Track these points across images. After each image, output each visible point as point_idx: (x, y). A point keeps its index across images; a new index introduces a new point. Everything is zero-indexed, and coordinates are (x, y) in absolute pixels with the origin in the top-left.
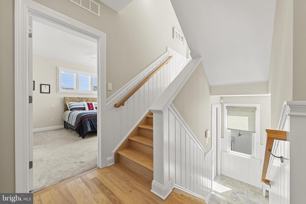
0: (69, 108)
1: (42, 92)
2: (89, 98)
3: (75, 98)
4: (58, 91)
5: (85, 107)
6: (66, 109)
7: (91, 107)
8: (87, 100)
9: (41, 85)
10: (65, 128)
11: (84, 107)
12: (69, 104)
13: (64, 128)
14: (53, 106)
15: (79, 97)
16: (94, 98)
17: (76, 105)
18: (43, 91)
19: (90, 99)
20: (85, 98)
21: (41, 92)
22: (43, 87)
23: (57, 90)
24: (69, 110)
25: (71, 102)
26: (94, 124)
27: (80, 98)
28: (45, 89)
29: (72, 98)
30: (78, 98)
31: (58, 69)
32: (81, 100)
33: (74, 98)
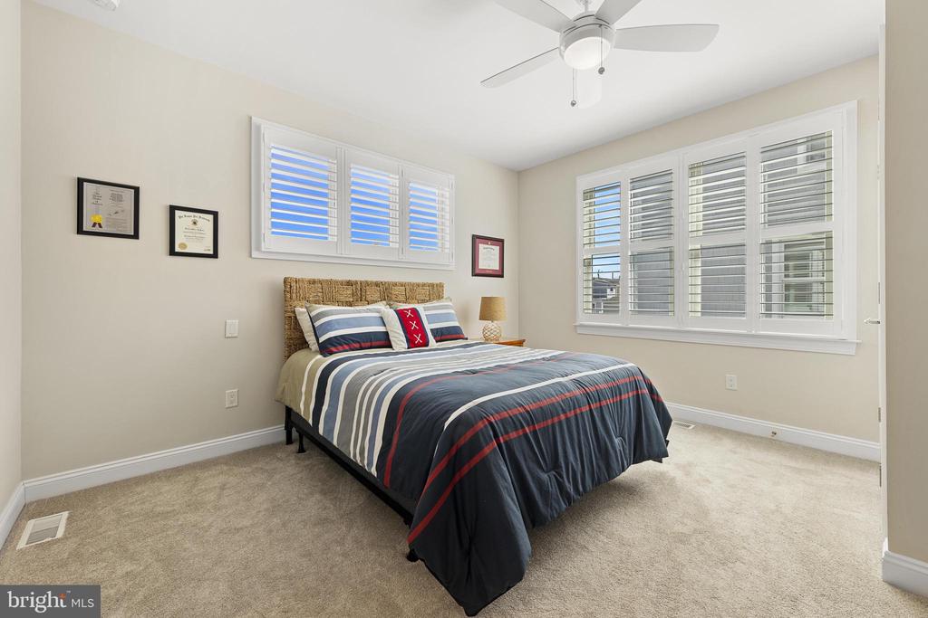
0: (310, 338)
1: (177, 249)
2: (395, 284)
3: (336, 282)
4: (258, 249)
5: (389, 329)
6: (296, 342)
7: (416, 332)
8: (386, 292)
9: (173, 209)
10: (289, 441)
11: (382, 329)
12: (313, 314)
13: (283, 437)
14: (234, 326)
15: (353, 278)
16: (413, 285)
17: (347, 323)
18: (183, 245)
19: (396, 290)
20: (377, 284)
21: (172, 252)
22: (182, 220)
23: (252, 242)
24: (314, 347)
25: (317, 302)
26: (529, 477)
27: (356, 283)
28: (193, 234)
29: (320, 282)
30: (349, 283)
31: (258, 128)
32: (358, 293)
33: (330, 282)
